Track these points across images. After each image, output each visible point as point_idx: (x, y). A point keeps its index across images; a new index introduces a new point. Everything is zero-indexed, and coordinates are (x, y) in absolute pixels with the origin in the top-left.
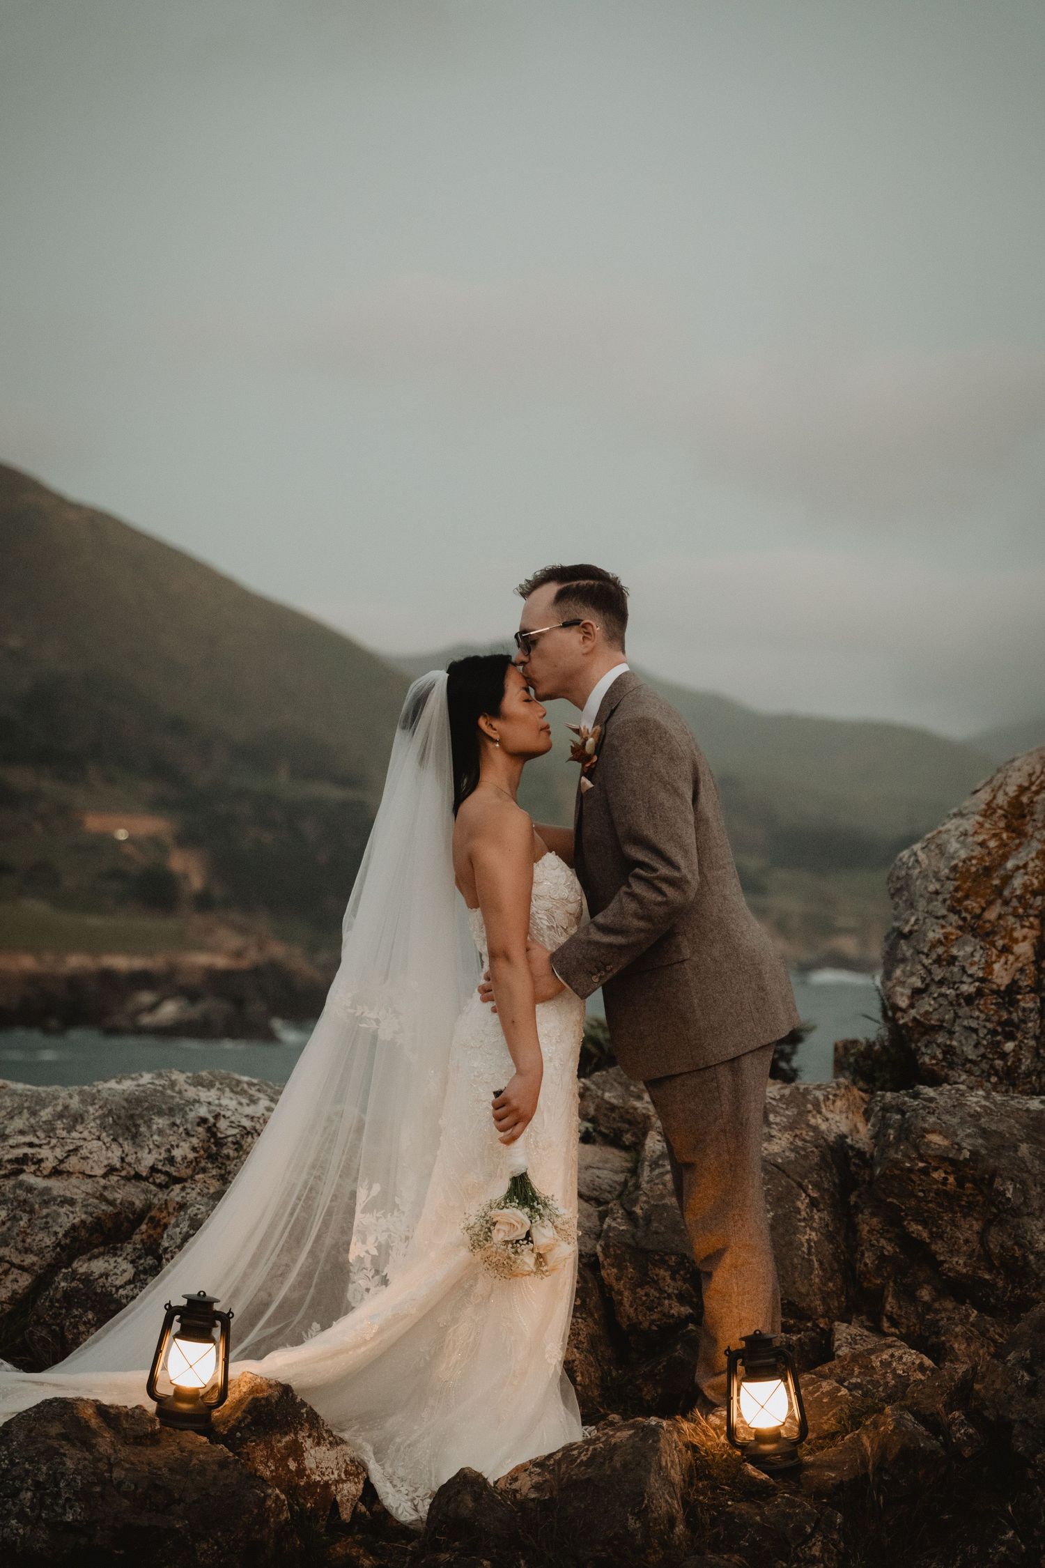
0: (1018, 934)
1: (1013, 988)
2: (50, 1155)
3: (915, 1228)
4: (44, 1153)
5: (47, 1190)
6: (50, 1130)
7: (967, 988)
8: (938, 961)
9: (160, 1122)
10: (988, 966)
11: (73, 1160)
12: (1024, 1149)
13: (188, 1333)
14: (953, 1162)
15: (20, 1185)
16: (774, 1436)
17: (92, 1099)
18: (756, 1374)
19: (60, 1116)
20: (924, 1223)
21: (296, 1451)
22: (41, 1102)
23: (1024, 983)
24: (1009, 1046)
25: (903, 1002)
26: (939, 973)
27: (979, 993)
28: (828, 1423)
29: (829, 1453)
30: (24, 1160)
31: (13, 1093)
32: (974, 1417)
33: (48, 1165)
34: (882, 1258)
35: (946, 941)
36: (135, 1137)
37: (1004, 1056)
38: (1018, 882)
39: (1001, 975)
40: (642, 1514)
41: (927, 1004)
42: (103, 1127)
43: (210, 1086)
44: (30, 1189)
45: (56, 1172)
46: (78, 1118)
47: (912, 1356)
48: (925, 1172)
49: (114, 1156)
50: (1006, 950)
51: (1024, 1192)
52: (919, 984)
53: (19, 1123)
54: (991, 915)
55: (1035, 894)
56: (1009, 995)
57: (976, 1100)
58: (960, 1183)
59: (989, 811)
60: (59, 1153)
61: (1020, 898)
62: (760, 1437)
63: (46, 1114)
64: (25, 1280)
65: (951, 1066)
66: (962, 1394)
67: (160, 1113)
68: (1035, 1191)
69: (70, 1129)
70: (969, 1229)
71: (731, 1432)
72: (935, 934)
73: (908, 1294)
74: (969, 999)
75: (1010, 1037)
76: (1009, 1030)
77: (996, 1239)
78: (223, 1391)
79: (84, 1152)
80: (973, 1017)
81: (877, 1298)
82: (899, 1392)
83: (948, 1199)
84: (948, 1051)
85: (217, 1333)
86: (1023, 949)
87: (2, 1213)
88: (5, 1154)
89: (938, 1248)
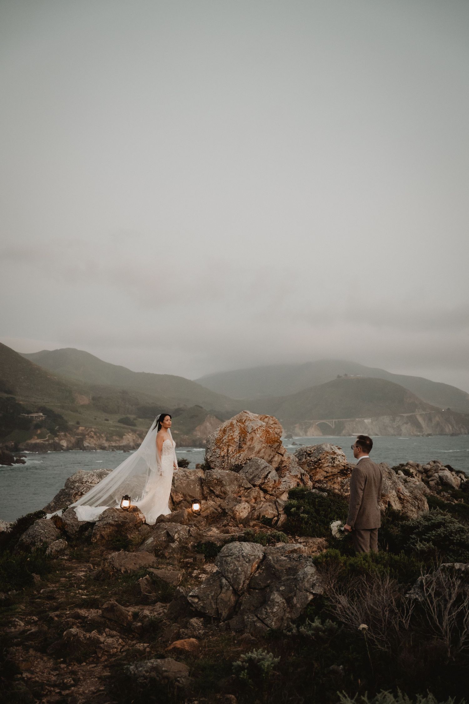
0: (225, 448)
1: (224, 456)
2: (90, 481)
3: (212, 488)
4: (89, 480)
5: (91, 485)
6: (90, 477)
7: (218, 456)
8: (214, 452)
10: (221, 453)
11: (93, 481)
12: (226, 477)
13: (125, 499)
14: (217, 479)
15: (87, 485)
16: (197, 511)
17: (95, 472)
18: (195, 503)
19: (91, 475)
20: (213, 487)
21: (138, 514)
22: (88, 473)
23: (226, 455)
24: (223, 464)
25: (209, 458)
26: (214, 454)
27: (219, 456)
28: (203, 510)
29: (204, 513)
30: (86, 481)
31: (84, 472)
32: (221, 508)
33: (90, 482)
34: (207, 492)
35: (215, 449)
37: (223, 465)
38: (225, 441)
39: (222, 454)
40: (184, 518)
41: (212, 458)
42: (97, 476)
43: (109, 471)
44: (88, 485)
45: (91, 483)
46: (93, 475)
47: (213, 503)
48: (213, 480)
50: (223, 450)
51: (226, 483)
52: (211, 455)
53: (85, 476)
54: (221, 446)
55: (227, 442)
56: (223, 457)
57: (219, 471)
58: (218, 482)
59: (220, 430)
60: (91, 480)
61: (225, 443)
62: (196, 511)
63: (89, 475)
65: (215, 467)
66: (220, 506)
67: (105, 474)
68: (227, 483)
69: (92, 477)
70: (219, 488)
71: (192, 510)
72: (213, 448)
73: (211, 497)
74: (218, 457)
75: (224, 463)
76: (223, 462)
77: (222, 489)
78: (130, 507)
79: (94, 480)
80: (218, 460)
81: (207, 497)
82: (212, 506)
83: (216, 484)
84: (215, 465)
85: (129, 499)
86: (226, 450)
87: (85, 489)
88: (84, 480)
89: (215, 491)
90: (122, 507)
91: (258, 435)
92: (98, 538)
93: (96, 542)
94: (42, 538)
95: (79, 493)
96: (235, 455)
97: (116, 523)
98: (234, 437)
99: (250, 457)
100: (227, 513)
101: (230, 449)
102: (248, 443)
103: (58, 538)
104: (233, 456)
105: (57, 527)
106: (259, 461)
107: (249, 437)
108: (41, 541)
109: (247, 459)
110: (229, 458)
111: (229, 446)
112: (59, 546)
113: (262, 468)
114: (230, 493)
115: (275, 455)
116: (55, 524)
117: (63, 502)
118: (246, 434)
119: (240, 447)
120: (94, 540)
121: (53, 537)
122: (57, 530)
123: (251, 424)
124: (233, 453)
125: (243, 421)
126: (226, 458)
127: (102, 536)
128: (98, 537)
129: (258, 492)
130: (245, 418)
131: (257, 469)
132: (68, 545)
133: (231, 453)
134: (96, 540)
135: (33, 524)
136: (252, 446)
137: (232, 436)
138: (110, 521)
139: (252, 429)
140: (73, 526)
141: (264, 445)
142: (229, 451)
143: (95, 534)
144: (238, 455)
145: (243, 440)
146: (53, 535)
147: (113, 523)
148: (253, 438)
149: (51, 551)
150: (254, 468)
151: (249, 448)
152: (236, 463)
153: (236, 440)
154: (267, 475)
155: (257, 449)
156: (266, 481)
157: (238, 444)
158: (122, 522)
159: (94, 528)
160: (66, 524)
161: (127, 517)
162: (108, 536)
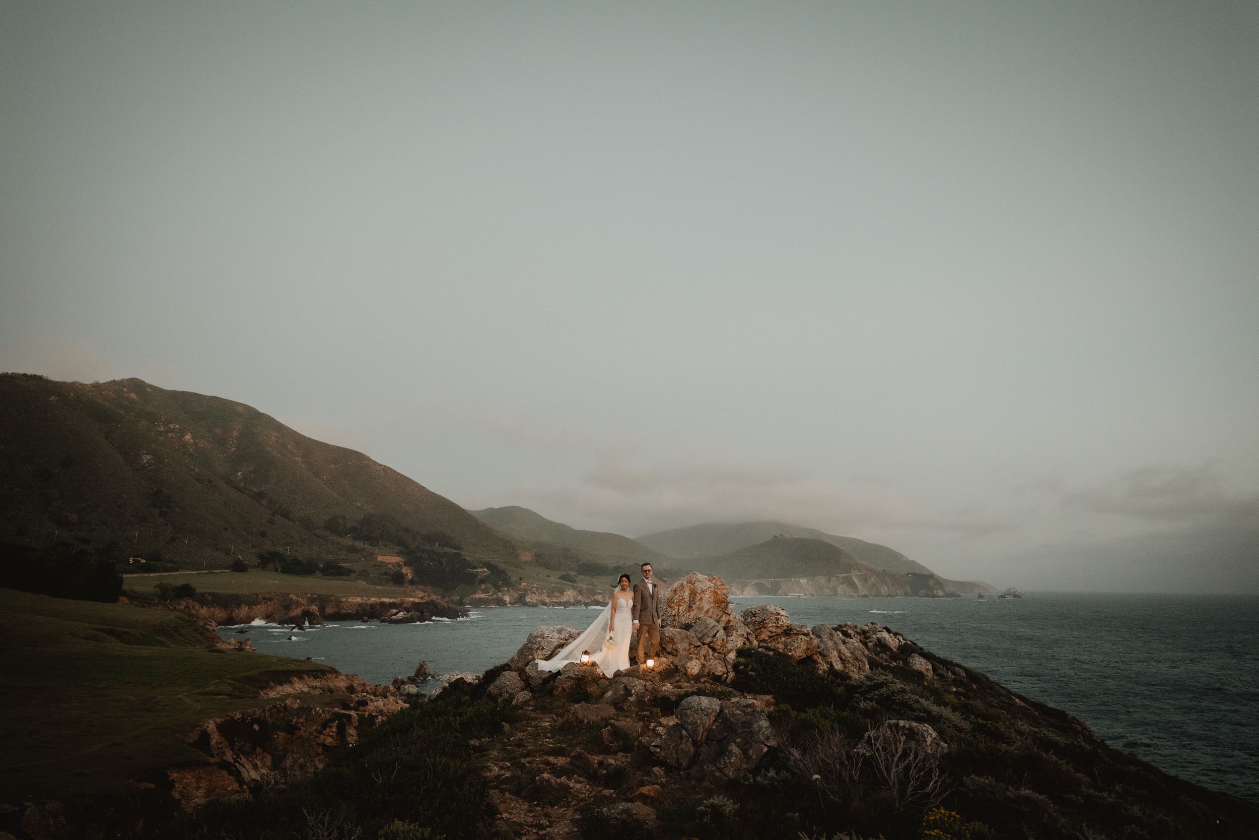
0: (676, 608)
2: (551, 636)
3: (664, 646)
6: (550, 633)
7: (669, 615)
9: (564, 632)
12: (677, 635)
14: (669, 637)
21: (596, 669)
23: (676, 614)
24: (675, 623)
26: (665, 613)
28: (657, 666)
29: (657, 669)
32: (674, 665)
35: (666, 608)
36: (561, 634)
38: (676, 600)
39: (673, 613)
40: (639, 673)
41: (664, 617)
45: (551, 638)
47: (666, 659)
49: (558, 636)
50: (674, 610)
51: (677, 641)
53: (547, 632)
54: (672, 605)
55: (678, 602)
56: (674, 616)
57: (671, 629)
58: (670, 640)
59: (671, 591)
61: (676, 603)
63: (550, 630)
64: (550, 652)
66: (672, 663)
68: (679, 641)
70: (671, 645)
72: (665, 607)
73: (663, 654)
77: (674, 646)
80: (670, 619)
81: (659, 654)
82: (664, 663)
83: (668, 642)
86: (676, 610)
87: (546, 644)
88: (545, 636)
91: (707, 596)
92: (560, 690)
93: (558, 694)
94: (508, 689)
95: (541, 648)
96: (686, 615)
97: (576, 676)
98: (684, 597)
99: (699, 617)
100: (679, 670)
101: (681, 608)
102: (698, 603)
103: (522, 690)
104: (684, 615)
105: (521, 680)
106: (708, 621)
107: (698, 597)
108: (507, 692)
109: (696, 618)
110: (680, 617)
111: (679, 605)
112: (525, 697)
113: (711, 627)
114: (681, 651)
115: (723, 614)
116: (520, 677)
117: (525, 656)
118: (696, 595)
119: (690, 607)
120: (556, 693)
121: (518, 689)
123: (700, 585)
124: (684, 612)
125: (693, 582)
126: (677, 617)
127: (563, 689)
128: (560, 689)
129: (708, 651)
130: (695, 579)
131: (706, 628)
132: (532, 696)
133: (682, 612)
134: (557, 693)
135: (500, 676)
136: (701, 606)
137: (682, 596)
138: (571, 675)
139: (701, 590)
140: (536, 679)
141: (712, 605)
142: (680, 611)
143: (557, 687)
144: (688, 614)
145: (693, 600)
146: (518, 687)
147: (574, 676)
148: (702, 598)
149: (517, 702)
150: (703, 627)
151: (698, 608)
152: (686, 622)
153: (686, 600)
154: (716, 634)
155: (705, 609)
156: (715, 640)
157: (688, 604)
158: (582, 676)
159: (557, 680)
160: (530, 676)
161: (587, 671)
162: (569, 689)
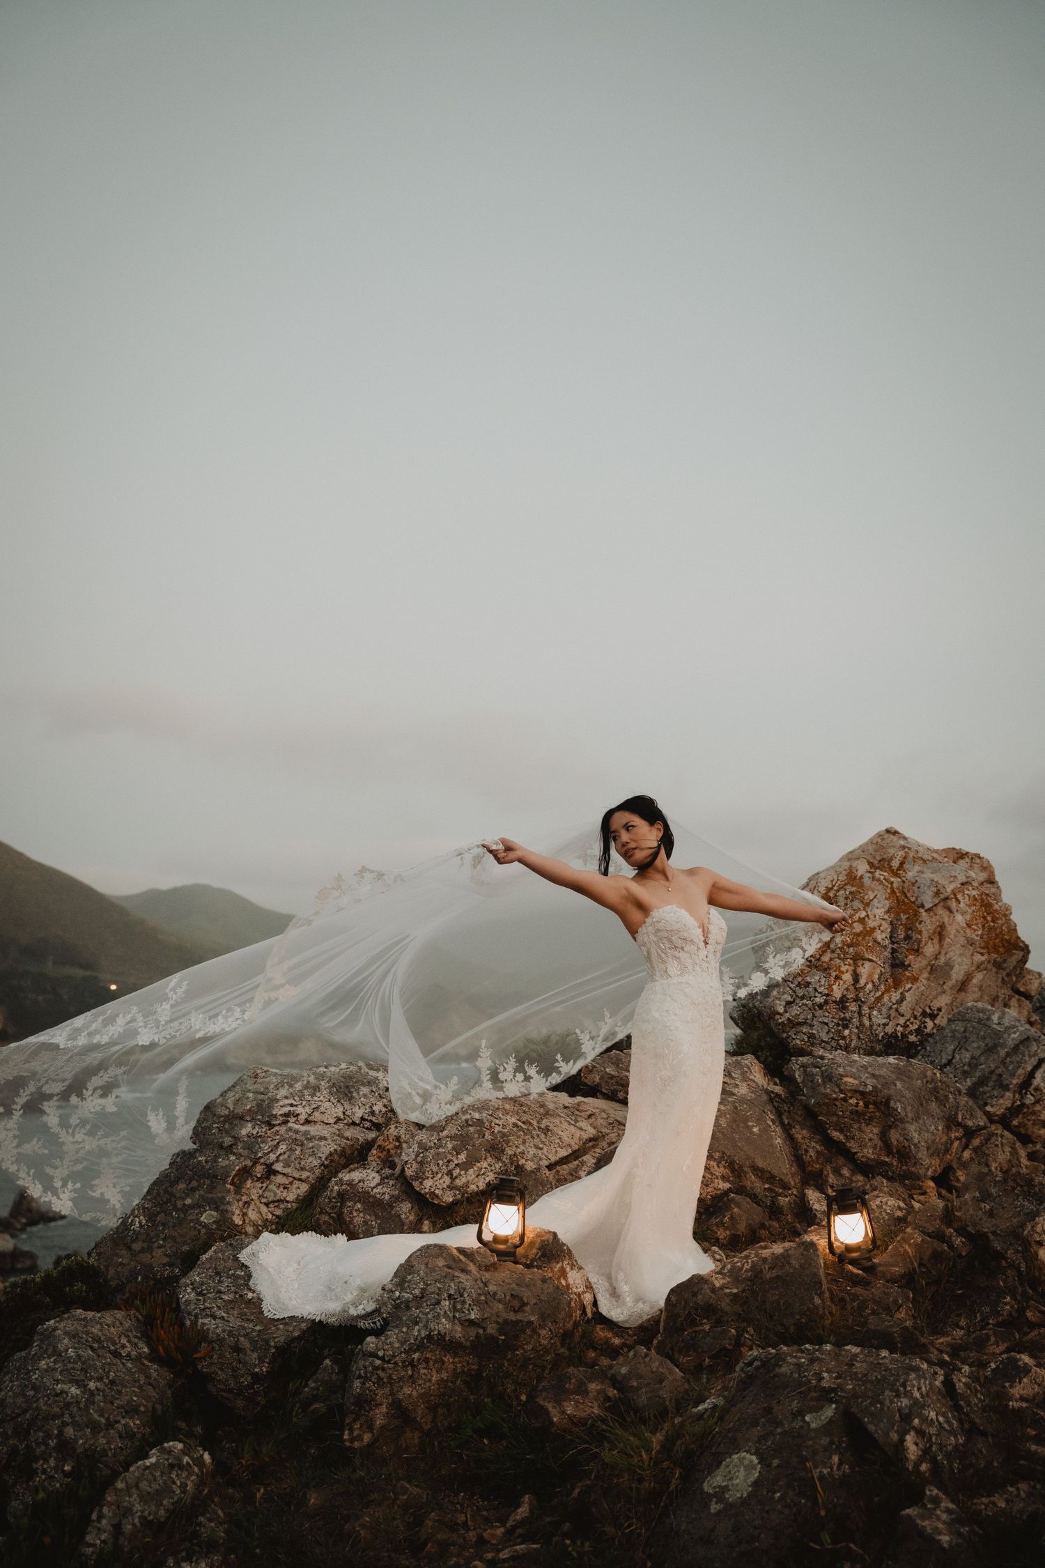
0: (843, 968)
1: (843, 1000)
2: (303, 1111)
3: (836, 1135)
4: (299, 1110)
5: (307, 1132)
6: (302, 1097)
7: (820, 1000)
8: (799, 985)
9: (364, 1090)
10: (830, 987)
11: (316, 1114)
12: (899, 1084)
13: (501, 1200)
14: (863, 1094)
15: (290, 1129)
16: (857, 1248)
17: (320, 1077)
19: (306, 1087)
20: (841, 1131)
21: (563, 1273)
23: (850, 996)
24: (847, 1032)
25: (781, 1010)
26: (800, 992)
27: (826, 1002)
30: (287, 1115)
31: (275, 1074)
33: (303, 1117)
34: (817, 1152)
36: (350, 1099)
37: (844, 1038)
39: (837, 994)
41: (795, 1010)
42: (331, 1093)
43: (378, 1070)
44: (297, 1132)
45: (307, 1122)
46: (316, 1089)
48: (845, 1100)
49: (339, 1111)
50: (837, 978)
51: (905, 1109)
52: (789, 999)
53: (283, 1092)
55: (849, 946)
56: (842, 1003)
58: (866, 1106)
60: (308, 1110)
61: (841, 949)
63: (298, 1086)
64: (304, 1188)
65: (813, 1044)
67: (363, 1084)
68: (909, 1108)
69: (313, 1095)
70: (872, 1132)
71: (830, 1244)
74: (821, 1006)
75: (846, 1027)
76: (845, 1023)
77: (891, 1136)
78: (522, 1237)
79: (322, 1109)
80: (824, 1017)
83: (857, 1115)
84: (811, 1036)
85: (518, 1199)
86: (847, 977)
87: (283, 1147)
88: (278, 1111)
89: (852, 1145)
90: (487, 1237)
91: (959, 918)
92: (379, 1422)
93: (370, 1445)
94: (70, 1432)
95: (259, 1170)
96: (886, 998)
97: (472, 1332)
98: (871, 923)
99: (935, 1005)
101: (865, 970)
102: (929, 949)
103: (159, 1431)
104: (879, 999)
105: (154, 1357)
106: (995, 1018)
107: (927, 924)
108: (65, 1447)
109: (924, 1014)
110: (866, 1010)
111: (857, 959)
112: (166, 1490)
113: (1010, 1043)
114: (923, 1155)
115: (1011, 997)
116: (147, 1336)
117: (186, 1209)
118: (916, 914)
119: (897, 965)
120: (357, 1436)
121: (133, 1423)
122: (154, 1369)
123: (928, 875)
124: (876, 988)
125: (895, 864)
126: (853, 1007)
127: (400, 1411)
128: (380, 1416)
129: (1014, 1152)
130: (902, 853)
131: (990, 1050)
133: (870, 986)
134: (367, 1437)
135: (27, 1345)
136: (942, 959)
137: (861, 921)
138: (444, 1325)
139: (937, 893)
140: (237, 1349)
141: (979, 958)
142: (862, 981)
143: (365, 1403)
144: (895, 996)
145: (908, 938)
146: (131, 1410)
147: (458, 1332)
148: (942, 927)
149: (117, 1528)
150: (975, 1046)
151: (933, 969)
152: (889, 1029)
153: (879, 936)
154: (1031, 1075)
155: (957, 974)
156: (1030, 1099)
157: (887, 953)
158: (504, 1326)
159: (360, 1365)
160: (203, 1336)
161: (526, 1294)
162: (433, 1409)
